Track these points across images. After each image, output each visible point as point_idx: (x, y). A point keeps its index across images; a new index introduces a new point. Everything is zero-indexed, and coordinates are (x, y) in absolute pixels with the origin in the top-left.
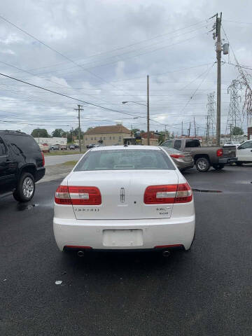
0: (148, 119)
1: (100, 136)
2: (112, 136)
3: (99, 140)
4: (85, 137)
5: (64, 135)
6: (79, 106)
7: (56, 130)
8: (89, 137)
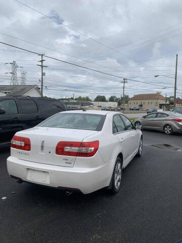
0: (175, 89)
1: (141, 101)
2: (150, 101)
3: (140, 104)
4: (129, 102)
5: (117, 100)
6: (124, 80)
7: (112, 97)
8: (132, 102)
